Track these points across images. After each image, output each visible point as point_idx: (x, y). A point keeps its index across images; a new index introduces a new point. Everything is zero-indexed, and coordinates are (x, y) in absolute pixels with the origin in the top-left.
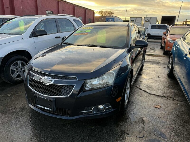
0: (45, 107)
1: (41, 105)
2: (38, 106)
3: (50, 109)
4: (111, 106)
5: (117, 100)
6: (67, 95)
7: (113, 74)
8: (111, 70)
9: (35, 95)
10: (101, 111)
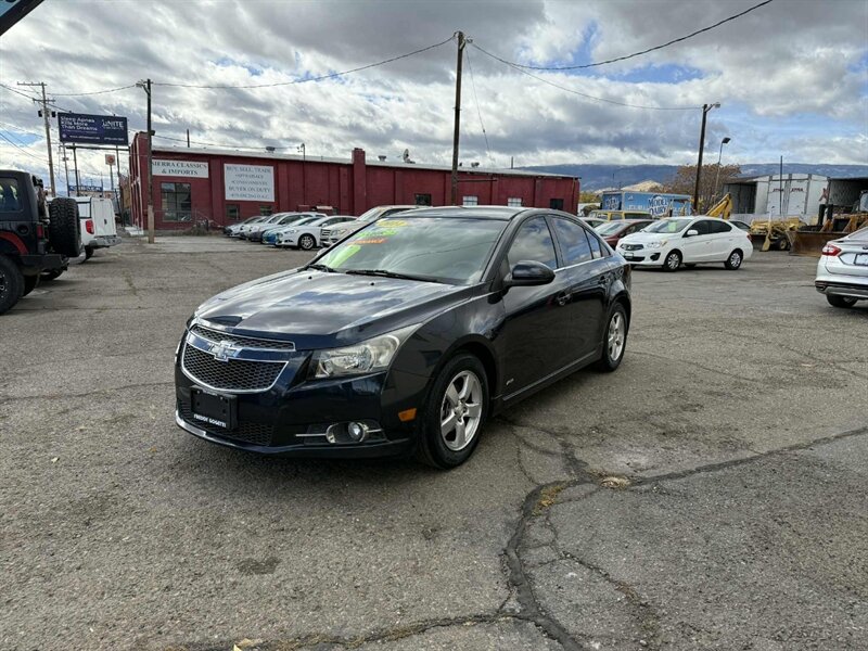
0: (213, 418)
1: (203, 415)
2: (198, 417)
3: (224, 425)
4: (382, 427)
5: (400, 414)
6: (267, 386)
7: (394, 342)
8: (394, 333)
9: (195, 386)
10: (352, 440)
